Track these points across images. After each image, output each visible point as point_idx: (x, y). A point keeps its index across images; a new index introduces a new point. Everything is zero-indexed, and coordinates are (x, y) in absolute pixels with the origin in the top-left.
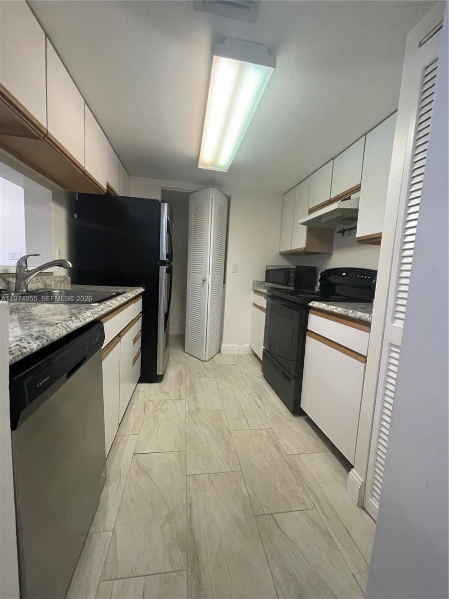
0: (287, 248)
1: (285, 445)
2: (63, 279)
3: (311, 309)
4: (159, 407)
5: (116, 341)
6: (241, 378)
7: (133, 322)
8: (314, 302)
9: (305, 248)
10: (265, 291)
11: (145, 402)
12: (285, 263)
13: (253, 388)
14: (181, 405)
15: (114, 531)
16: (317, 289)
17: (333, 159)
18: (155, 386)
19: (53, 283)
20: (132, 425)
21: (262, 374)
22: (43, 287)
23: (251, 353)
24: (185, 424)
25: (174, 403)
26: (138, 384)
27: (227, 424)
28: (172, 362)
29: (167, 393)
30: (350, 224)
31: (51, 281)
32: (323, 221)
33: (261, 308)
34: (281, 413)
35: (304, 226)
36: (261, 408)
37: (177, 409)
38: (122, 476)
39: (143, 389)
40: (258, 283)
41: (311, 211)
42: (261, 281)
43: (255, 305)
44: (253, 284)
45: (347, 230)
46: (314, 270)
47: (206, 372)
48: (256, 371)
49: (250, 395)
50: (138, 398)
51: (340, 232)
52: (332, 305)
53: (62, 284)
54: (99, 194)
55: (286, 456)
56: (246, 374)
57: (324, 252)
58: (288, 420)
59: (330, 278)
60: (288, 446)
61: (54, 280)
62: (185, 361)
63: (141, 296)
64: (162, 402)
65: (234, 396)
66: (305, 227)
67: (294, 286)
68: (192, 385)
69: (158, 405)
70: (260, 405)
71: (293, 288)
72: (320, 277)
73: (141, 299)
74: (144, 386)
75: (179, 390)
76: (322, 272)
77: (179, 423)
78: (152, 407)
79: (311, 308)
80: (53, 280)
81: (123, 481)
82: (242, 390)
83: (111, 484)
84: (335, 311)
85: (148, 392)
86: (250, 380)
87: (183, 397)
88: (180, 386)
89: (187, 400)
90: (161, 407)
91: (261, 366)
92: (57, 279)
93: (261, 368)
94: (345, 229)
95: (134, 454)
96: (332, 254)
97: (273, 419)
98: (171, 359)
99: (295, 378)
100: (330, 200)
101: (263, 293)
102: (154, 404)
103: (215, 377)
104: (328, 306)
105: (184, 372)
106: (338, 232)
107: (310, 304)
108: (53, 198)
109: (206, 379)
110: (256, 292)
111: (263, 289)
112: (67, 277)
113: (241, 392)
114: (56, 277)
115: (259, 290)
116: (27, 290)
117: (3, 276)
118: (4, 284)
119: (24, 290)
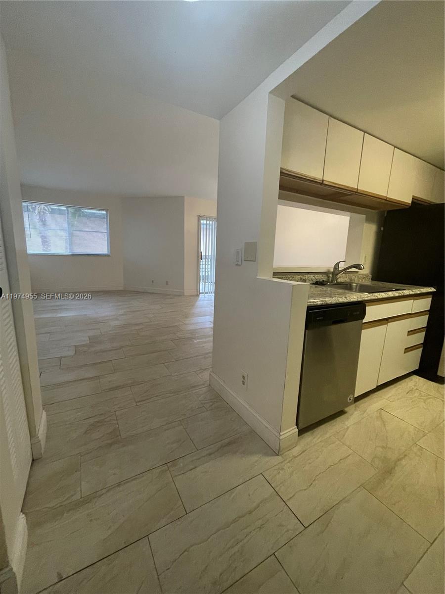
2: (365, 276)
4: (424, 398)
5: (382, 322)
7: (409, 315)
11: (413, 388)
18: (432, 384)
19: (356, 279)
22: (349, 281)
25: (444, 404)
29: (442, 395)
31: (355, 277)
39: (417, 381)
53: (364, 280)
61: (358, 277)
63: (431, 295)
69: (425, 396)
73: (431, 298)
74: (420, 379)
78: (417, 394)
85: (421, 384)
90: (426, 399)
92: (360, 276)
95: (381, 409)
102: (420, 394)
112: (369, 275)
114: (360, 275)
116: (337, 282)
117: (326, 273)
118: (326, 277)
119: (335, 282)
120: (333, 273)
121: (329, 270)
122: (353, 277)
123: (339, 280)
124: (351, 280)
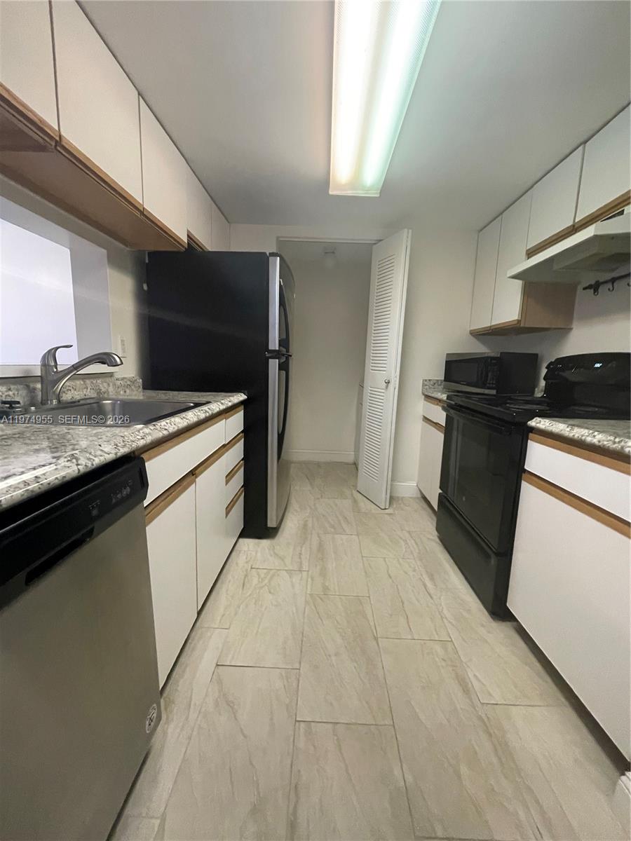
0: (485, 323)
1: (479, 681)
2: (129, 383)
3: (532, 432)
4: (266, 581)
5: (185, 483)
6: (401, 538)
7: (225, 448)
8: (539, 419)
9: (519, 321)
10: (444, 397)
11: (247, 570)
12: (479, 349)
13: (421, 560)
14: (301, 580)
15: (163, 819)
16: (539, 394)
17: (585, 142)
18: (265, 543)
19: (111, 389)
20: (222, 610)
21: (436, 533)
22: (92, 396)
23: (419, 496)
24: (304, 617)
25: (290, 577)
26: (241, 540)
27: (372, 624)
28: (294, 505)
29: (282, 559)
30: (613, 270)
31: (109, 385)
32: (556, 267)
33: (436, 425)
34: (469, 611)
35: (516, 281)
36: (434, 597)
37: (293, 586)
38: (192, 706)
39: (246, 549)
40: (432, 383)
41: (531, 253)
42: (438, 380)
43: (426, 419)
44: (424, 385)
45: (606, 282)
46: (533, 360)
47: (344, 526)
48: (426, 526)
49: (414, 571)
50: (237, 564)
51: (590, 287)
52: (579, 426)
53: (128, 391)
54: (175, 250)
55: (479, 705)
56: (409, 532)
57: (553, 327)
58: (483, 626)
59: (566, 374)
60: (485, 683)
61: (115, 385)
62: (315, 505)
63: (243, 407)
64: (272, 572)
65: (388, 571)
66: (519, 284)
67: (497, 389)
68: (321, 547)
69: (266, 578)
70: (432, 592)
71: (494, 392)
72: (544, 371)
73: (242, 412)
74: (248, 544)
75: (300, 554)
76: (551, 363)
77: (293, 613)
78: (255, 581)
79: (532, 429)
80: (111, 384)
81: (193, 716)
82: (400, 560)
83: (173, 719)
84: (589, 439)
85: (254, 553)
86: (417, 544)
87: (305, 567)
88: (301, 547)
89: (310, 573)
90: (270, 581)
91: (435, 519)
92: (118, 383)
93: (435, 525)
94: (601, 280)
95: (217, 665)
96: (571, 329)
97: (454, 622)
98: (293, 501)
99: (497, 554)
100: (573, 226)
101: (440, 401)
102: (258, 574)
103: (358, 535)
104: (572, 429)
105: (310, 524)
106: (584, 289)
107: (532, 423)
108: (109, 261)
109: (344, 537)
110: (428, 397)
111: (439, 394)
112: (136, 380)
113: (400, 564)
114: (117, 379)
115: (433, 395)
116: (59, 401)
117: (23, 380)
118: (24, 392)
119: (55, 402)
120: (42, 379)
121: (27, 371)
122: (103, 387)
123: (67, 397)
124: (99, 393)
